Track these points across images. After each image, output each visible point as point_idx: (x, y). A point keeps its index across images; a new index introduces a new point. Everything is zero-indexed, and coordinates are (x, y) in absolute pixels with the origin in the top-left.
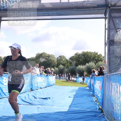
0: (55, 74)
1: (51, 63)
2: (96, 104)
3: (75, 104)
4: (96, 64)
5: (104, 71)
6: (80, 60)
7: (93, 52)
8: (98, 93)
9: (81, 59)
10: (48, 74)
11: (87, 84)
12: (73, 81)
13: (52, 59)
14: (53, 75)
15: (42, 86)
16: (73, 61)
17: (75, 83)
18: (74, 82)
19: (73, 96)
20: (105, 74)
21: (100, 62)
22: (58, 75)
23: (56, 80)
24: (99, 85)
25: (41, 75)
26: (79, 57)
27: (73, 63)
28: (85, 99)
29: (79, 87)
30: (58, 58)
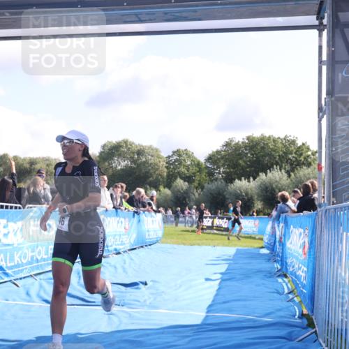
0: (161, 209)
1: (148, 172)
2: (291, 300)
3: (224, 302)
4: (292, 174)
5: (316, 195)
6: (241, 162)
7: (282, 137)
8: (296, 266)
9: (244, 161)
11: (262, 239)
12: (219, 228)
13: (152, 161)
14: (155, 212)
15: (121, 247)
16: (218, 167)
18: (221, 232)
19: (219, 276)
20: (320, 206)
21: (305, 167)
22: (170, 212)
23: (165, 228)
24: (301, 242)
25: (117, 212)
26: (237, 152)
27: (219, 173)
28: (256, 285)
29: (236, 248)
30: (171, 159)
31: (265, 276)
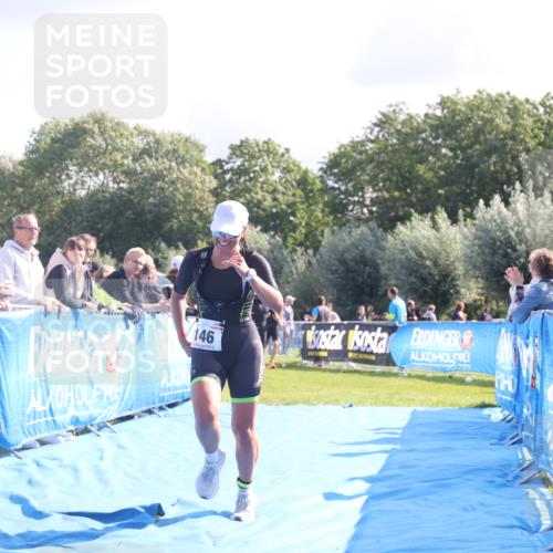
6: (421, 169)
10: (135, 301)
12: (364, 356)
16: (359, 188)
17: (383, 374)
18: (368, 368)
19: (365, 486)
25: (76, 316)
26: (412, 145)
27: (362, 204)
28: (465, 510)
29: (412, 408)
30: (226, 167)
31: (492, 482)
